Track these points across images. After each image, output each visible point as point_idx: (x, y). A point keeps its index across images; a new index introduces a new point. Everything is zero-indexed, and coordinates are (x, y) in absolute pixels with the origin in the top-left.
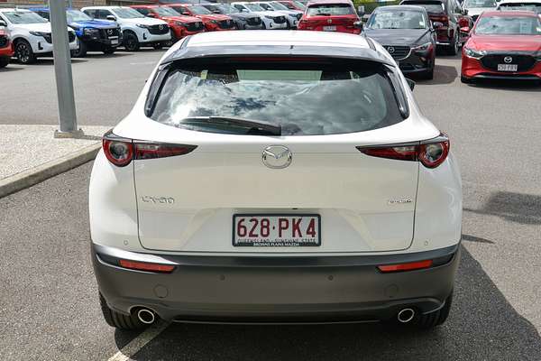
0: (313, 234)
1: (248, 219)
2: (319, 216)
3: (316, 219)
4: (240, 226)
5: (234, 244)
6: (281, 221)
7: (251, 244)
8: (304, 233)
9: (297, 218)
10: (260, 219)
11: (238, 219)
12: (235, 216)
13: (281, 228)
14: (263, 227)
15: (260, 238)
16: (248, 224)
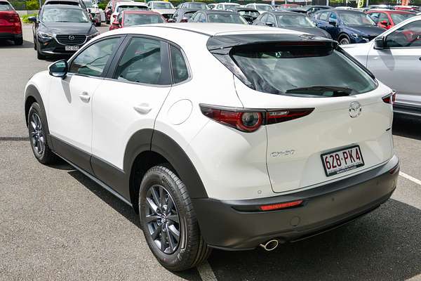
0: (359, 158)
1: (328, 156)
2: (358, 146)
3: (357, 148)
4: (327, 162)
5: (327, 176)
6: (344, 153)
7: (335, 173)
8: (355, 159)
9: (350, 150)
10: (334, 154)
11: (324, 157)
12: (322, 156)
13: (345, 159)
14: (337, 160)
15: (338, 168)
16: (330, 160)
